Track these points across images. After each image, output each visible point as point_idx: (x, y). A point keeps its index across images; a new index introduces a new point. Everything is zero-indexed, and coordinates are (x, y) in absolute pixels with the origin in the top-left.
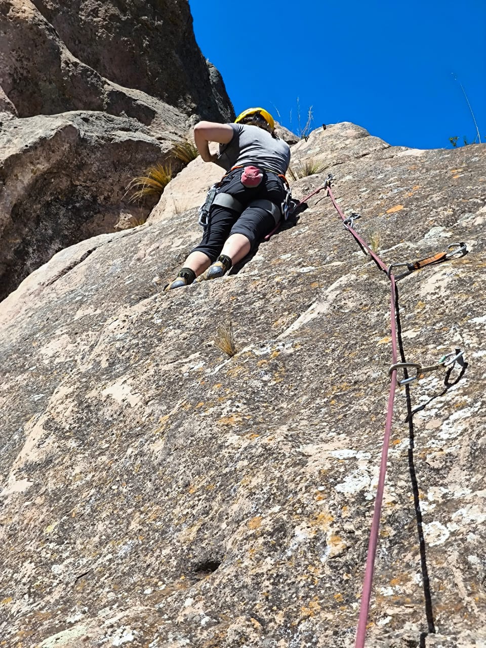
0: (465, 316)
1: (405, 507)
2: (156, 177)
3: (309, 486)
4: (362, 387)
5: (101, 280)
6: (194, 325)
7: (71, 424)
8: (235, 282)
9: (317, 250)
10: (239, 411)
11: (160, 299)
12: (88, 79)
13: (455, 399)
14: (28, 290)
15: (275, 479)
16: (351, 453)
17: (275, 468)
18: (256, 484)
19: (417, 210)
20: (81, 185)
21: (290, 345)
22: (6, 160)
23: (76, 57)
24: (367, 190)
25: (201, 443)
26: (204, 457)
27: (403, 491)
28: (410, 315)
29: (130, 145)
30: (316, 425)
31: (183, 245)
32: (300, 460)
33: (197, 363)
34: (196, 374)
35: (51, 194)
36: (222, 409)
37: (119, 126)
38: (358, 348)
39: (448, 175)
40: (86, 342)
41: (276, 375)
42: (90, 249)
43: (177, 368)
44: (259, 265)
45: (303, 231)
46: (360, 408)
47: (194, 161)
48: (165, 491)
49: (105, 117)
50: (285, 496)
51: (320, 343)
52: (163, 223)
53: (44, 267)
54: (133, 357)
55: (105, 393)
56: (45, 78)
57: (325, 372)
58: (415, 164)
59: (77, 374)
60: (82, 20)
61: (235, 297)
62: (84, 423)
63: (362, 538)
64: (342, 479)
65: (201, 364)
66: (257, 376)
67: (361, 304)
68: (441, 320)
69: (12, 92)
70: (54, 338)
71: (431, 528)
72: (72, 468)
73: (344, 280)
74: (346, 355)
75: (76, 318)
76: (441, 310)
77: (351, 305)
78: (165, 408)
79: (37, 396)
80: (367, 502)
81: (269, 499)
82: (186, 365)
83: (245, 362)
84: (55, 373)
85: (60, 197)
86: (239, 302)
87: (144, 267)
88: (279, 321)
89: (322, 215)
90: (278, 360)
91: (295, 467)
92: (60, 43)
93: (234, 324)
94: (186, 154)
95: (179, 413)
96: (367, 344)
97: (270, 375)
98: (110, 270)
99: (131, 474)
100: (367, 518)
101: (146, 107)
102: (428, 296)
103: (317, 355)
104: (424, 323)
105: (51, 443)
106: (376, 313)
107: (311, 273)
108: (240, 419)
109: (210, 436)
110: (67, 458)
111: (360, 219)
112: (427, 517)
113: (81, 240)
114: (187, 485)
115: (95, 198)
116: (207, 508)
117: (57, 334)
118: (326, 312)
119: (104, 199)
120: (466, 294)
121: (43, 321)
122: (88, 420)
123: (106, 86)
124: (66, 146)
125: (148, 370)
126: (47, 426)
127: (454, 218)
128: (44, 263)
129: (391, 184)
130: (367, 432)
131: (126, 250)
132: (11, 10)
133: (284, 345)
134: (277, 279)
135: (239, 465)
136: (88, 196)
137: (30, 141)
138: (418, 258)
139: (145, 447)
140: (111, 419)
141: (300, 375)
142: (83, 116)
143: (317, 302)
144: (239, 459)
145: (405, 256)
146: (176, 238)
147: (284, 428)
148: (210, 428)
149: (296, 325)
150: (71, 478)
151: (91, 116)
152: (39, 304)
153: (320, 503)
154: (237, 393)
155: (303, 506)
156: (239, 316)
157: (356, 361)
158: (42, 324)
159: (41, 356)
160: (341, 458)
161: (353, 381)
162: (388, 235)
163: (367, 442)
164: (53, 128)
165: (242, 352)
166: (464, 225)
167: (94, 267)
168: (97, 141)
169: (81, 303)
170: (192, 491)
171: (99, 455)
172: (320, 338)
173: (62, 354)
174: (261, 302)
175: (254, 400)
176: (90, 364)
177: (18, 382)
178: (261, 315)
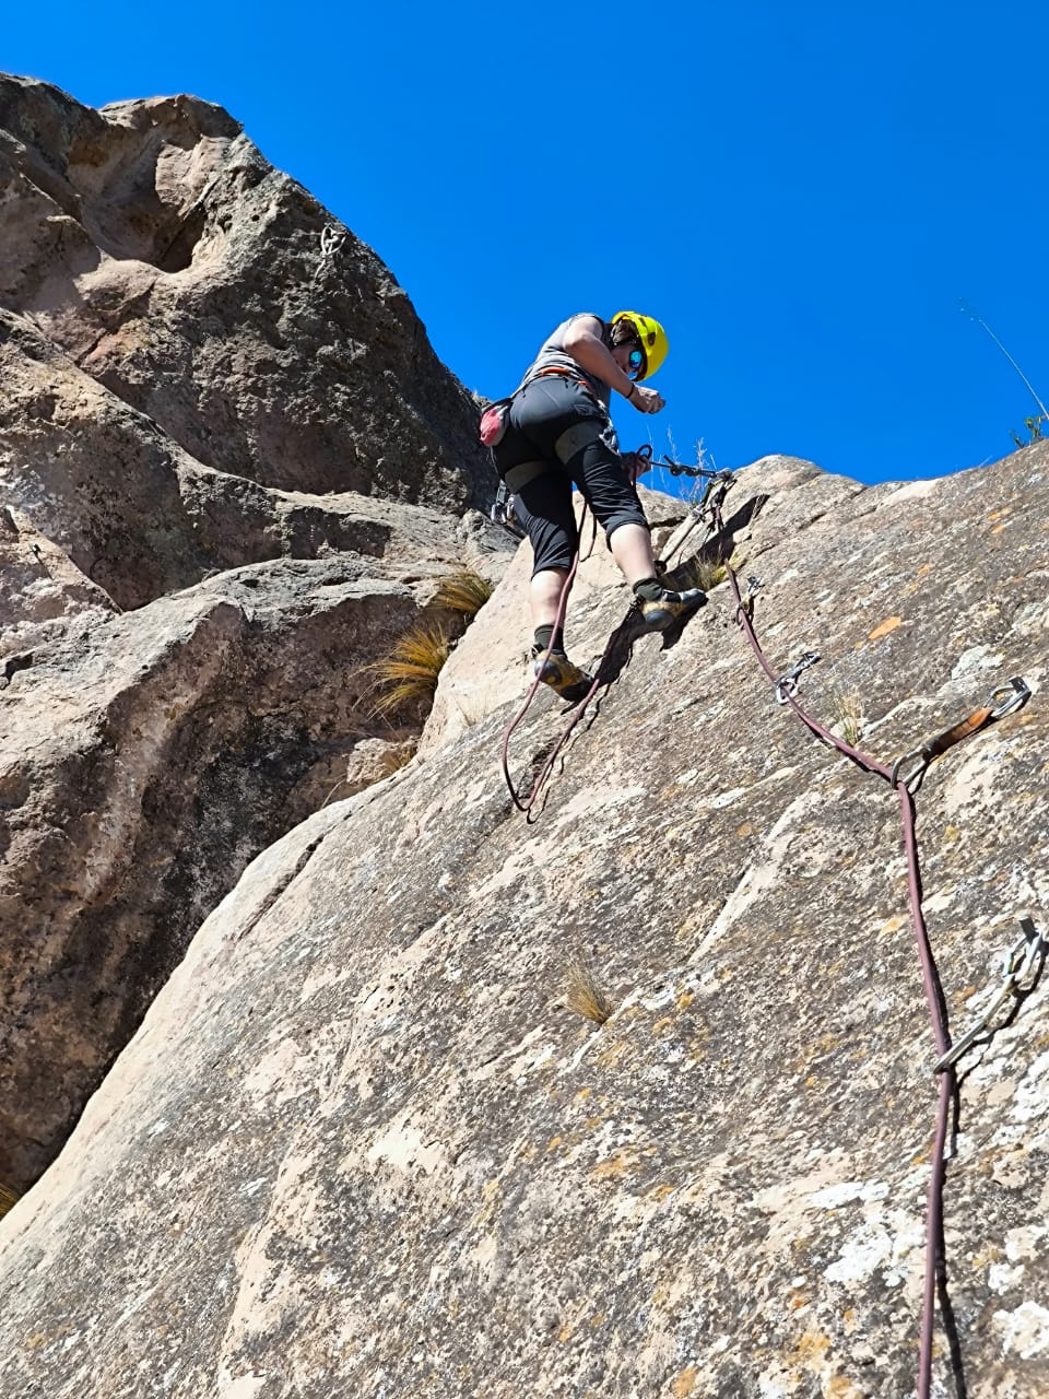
0: (1034, 841)
1: (965, 1285)
2: (417, 658)
3: (776, 1281)
4: (861, 1036)
5: (342, 904)
6: (524, 969)
7: (319, 1237)
8: (590, 857)
9: (744, 749)
10: (632, 1141)
11: (453, 926)
12: (241, 501)
13: (1035, 1030)
14: (205, 956)
15: (711, 1280)
16: (849, 1191)
17: (710, 1254)
18: (679, 1299)
19: (928, 622)
20: (269, 714)
21: (710, 974)
22: (111, 705)
23: (208, 464)
24: (829, 594)
25: (567, 1226)
26: (576, 1257)
27: (956, 1251)
28: (934, 859)
29: (351, 611)
30: (783, 1140)
31: (488, 793)
32: (754, 1226)
33: (539, 1050)
34: (540, 1076)
35: (215, 749)
36: (597, 1145)
37: (321, 577)
38: (843, 953)
39: (983, 528)
40: (330, 1047)
41: (694, 1046)
42: (312, 842)
43: (502, 1071)
44: (637, 807)
45: (716, 712)
46: (863, 1083)
47: (485, 607)
48: (513, 1347)
49: (289, 568)
50: (736, 1311)
51: (768, 957)
52: (446, 752)
53: (228, 901)
54: (416, 1064)
55: (373, 1156)
56: (156, 523)
57: (787, 1017)
58: (919, 515)
59: (317, 1124)
60: (202, 388)
61: (595, 891)
62: (345, 1228)
63: (891, 1371)
64: (836, 1252)
65: (549, 1050)
66: (656, 1058)
67: (839, 853)
68: (993, 860)
69: (97, 566)
70: (266, 1050)
71: (1022, 1319)
72: (336, 1332)
73: (798, 808)
74: (821, 973)
75: (304, 997)
76: (989, 837)
77: (820, 858)
78: (491, 1163)
79: (252, 1183)
80: (891, 1291)
81: (706, 1325)
82: (517, 1060)
83: (628, 1029)
84: (280, 1125)
85: (232, 749)
86: (606, 899)
87: (420, 859)
88: (689, 924)
89: (747, 668)
90: (691, 1012)
91: (747, 1244)
92: (170, 446)
93: (601, 949)
94: (468, 597)
95: (516, 1171)
96: (860, 940)
97: (682, 1049)
98: (357, 879)
99: (445, 1322)
100: (895, 1326)
101: (369, 523)
102: (962, 811)
103: (766, 985)
104: (961, 872)
105: (288, 1287)
106: (869, 868)
107: (735, 806)
108: (634, 1158)
109: (582, 1208)
110: (323, 1310)
111: (820, 663)
112: (1011, 1296)
113: (293, 826)
114: (553, 1325)
115: (302, 732)
116: (598, 1368)
117: (271, 1041)
118: (773, 886)
119: (323, 729)
120: (1032, 792)
121: (243, 1017)
122: (351, 1219)
123: (279, 504)
124: (224, 646)
125: (447, 1087)
126: (273, 1252)
127: (1005, 620)
128: (227, 892)
129: (876, 572)
130: (881, 1135)
131: (380, 829)
132: (57, 407)
133: (698, 977)
134: (671, 835)
135: (646, 1260)
136: (288, 733)
137: (150, 656)
138: (940, 727)
139: (461, 1259)
140: (393, 1209)
141: (740, 1034)
142: (244, 577)
143: (752, 867)
144: (642, 1249)
145: (915, 728)
146: (472, 782)
147: (719, 1163)
148: (580, 1191)
149: (721, 926)
150: (336, 1354)
151: (261, 574)
152: (232, 982)
153: (799, 1314)
154: (623, 1103)
155: (768, 1329)
156: (608, 930)
157: (842, 981)
158: (242, 1023)
159: (247, 1096)
160: (831, 1206)
161: (843, 1027)
162: (880, 688)
163: (883, 1157)
164: (189, 618)
165: (621, 1009)
166: (1025, 632)
167: (325, 879)
168: (281, 619)
169: (310, 961)
170: (564, 1336)
171: (382, 1293)
172: (769, 945)
173: (288, 1082)
174: (648, 890)
175: (659, 1109)
176: (340, 1096)
177: (212, 1162)
178: (651, 918)
